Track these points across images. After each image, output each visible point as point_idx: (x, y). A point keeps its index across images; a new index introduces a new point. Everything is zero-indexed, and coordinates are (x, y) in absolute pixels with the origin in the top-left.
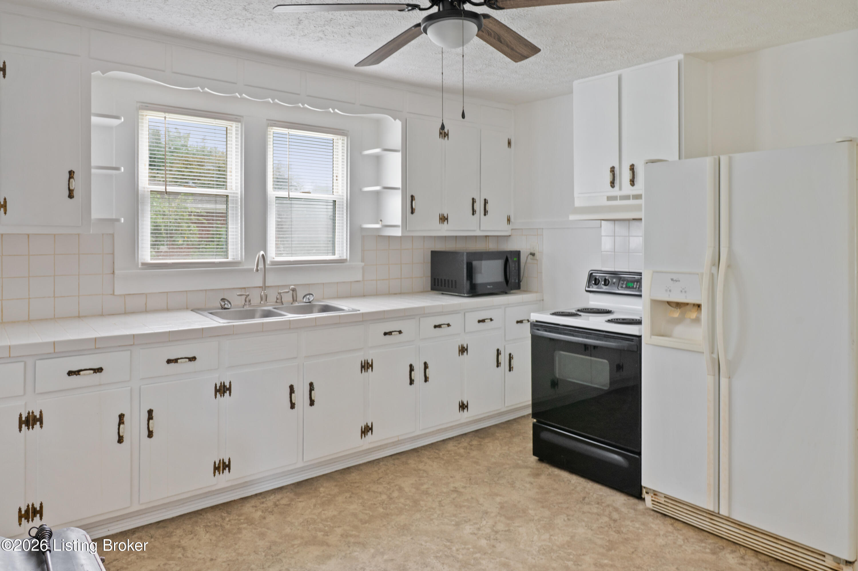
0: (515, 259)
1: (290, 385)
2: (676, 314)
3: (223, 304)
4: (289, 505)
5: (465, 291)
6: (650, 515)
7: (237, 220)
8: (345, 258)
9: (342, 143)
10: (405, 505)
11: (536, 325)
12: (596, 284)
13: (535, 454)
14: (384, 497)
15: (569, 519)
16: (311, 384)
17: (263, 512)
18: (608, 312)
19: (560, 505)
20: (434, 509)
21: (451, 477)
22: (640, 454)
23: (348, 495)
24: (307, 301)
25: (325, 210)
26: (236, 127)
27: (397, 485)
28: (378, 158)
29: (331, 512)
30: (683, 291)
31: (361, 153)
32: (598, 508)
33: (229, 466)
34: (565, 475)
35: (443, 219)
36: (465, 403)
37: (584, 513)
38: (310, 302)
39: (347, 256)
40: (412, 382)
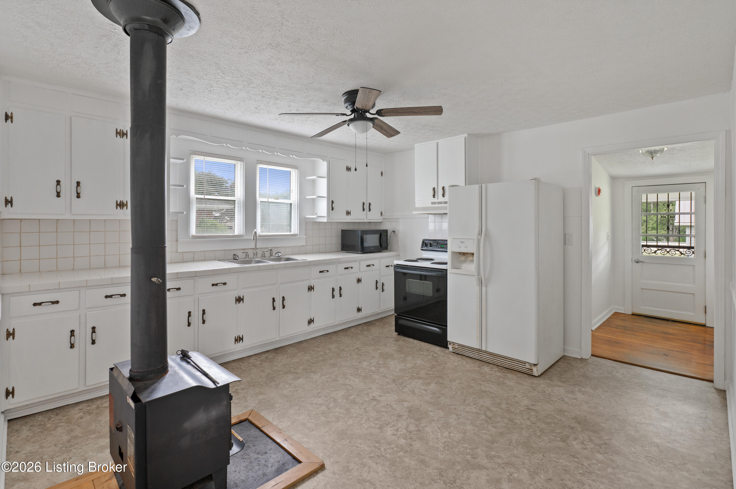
0: (385, 234)
1: (273, 297)
2: (463, 258)
3: (234, 257)
4: (273, 358)
5: (360, 251)
6: (451, 354)
7: (241, 213)
8: (296, 233)
9: (295, 173)
10: (333, 356)
11: (397, 266)
12: (426, 246)
13: (396, 331)
14: (322, 353)
15: (413, 358)
16: (283, 298)
17: (260, 361)
18: (432, 260)
19: (409, 352)
20: (348, 357)
21: (355, 343)
22: (446, 326)
23: (303, 353)
24: (278, 256)
25: (286, 208)
26: (240, 164)
27: (328, 348)
28: (313, 181)
29: (295, 360)
30: (466, 247)
31: (305, 178)
32: (427, 353)
33: (242, 339)
34: (411, 340)
35: (348, 213)
36: (360, 308)
37: (420, 355)
38: (279, 256)
39: (297, 232)
40: (333, 297)
